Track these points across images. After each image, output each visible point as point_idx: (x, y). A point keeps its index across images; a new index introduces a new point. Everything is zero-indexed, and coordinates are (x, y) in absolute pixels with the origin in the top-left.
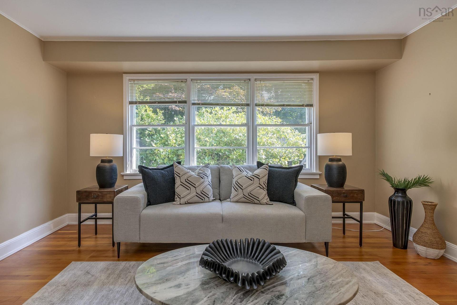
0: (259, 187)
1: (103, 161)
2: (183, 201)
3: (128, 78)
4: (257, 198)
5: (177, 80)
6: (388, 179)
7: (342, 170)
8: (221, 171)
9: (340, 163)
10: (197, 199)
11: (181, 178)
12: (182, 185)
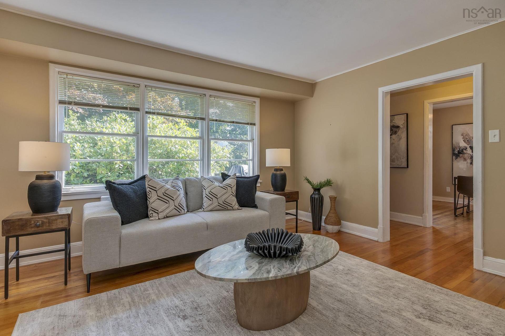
0: (232, 195)
1: (38, 178)
2: (161, 215)
3: (57, 70)
4: (230, 205)
5: (129, 84)
6: (309, 182)
7: (284, 177)
8: (188, 183)
9: (283, 172)
10: (175, 212)
11: (157, 192)
12: (160, 198)
